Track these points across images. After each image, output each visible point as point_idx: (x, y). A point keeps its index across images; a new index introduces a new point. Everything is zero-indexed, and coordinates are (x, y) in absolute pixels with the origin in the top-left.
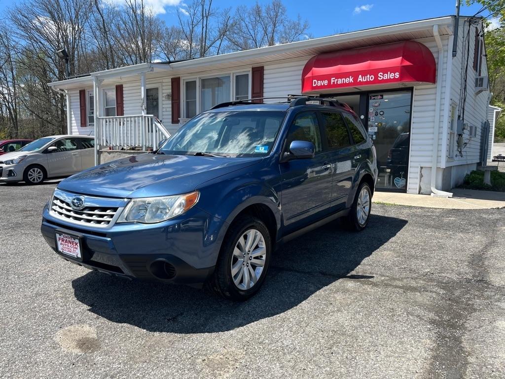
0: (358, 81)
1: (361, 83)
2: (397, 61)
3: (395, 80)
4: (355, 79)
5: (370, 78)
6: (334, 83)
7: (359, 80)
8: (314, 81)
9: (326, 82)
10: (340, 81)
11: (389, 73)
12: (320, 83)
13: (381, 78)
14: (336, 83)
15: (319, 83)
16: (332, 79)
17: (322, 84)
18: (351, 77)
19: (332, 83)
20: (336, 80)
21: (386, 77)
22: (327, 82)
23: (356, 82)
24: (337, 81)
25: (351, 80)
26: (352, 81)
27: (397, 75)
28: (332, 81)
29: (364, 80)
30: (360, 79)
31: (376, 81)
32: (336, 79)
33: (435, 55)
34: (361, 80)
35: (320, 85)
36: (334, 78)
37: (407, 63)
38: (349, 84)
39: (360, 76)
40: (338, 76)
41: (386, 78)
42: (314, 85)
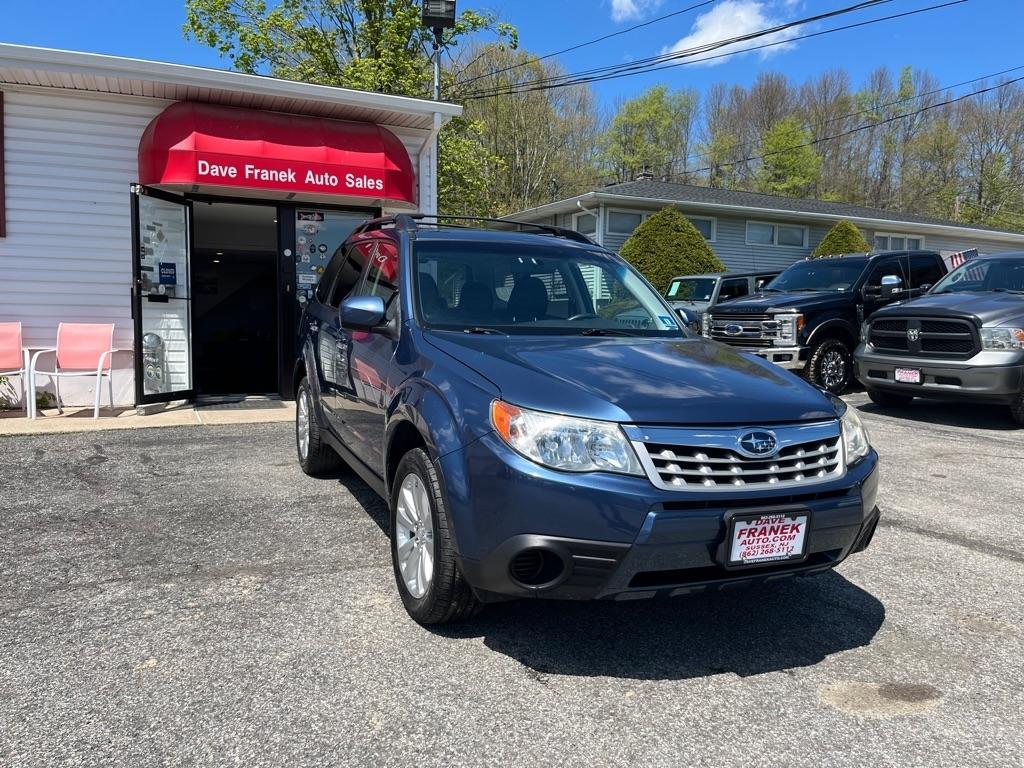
0: (306, 182)
1: (311, 187)
2: (377, 158)
3: (374, 192)
4: (301, 176)
5: (332, 180)
6: (251, 175)
7: (307, 180)
8: (200, 163)
9: (232, 172)
10: (266, 175)
11: (365, 177)
12: (217, 170)
13: (350, 183)
14: (256, 177)
15: (215, 171)
16: (247, 167)
17: (224, 174)
18: (289, 171)
19: (247, 176)
20: (257, 171)
21: (360, 183)
22: (235, 171)
23: (300, 184)
24: (259, 174)
25: (291, 177)
26: (294, 181)
27: (380, 185)
28: (248, 172)
29: (318, 183)
30: (310, 177)
31: (341, 188)
32: (256, 167)
33: (413, 160)
34: (312, 180)
35: (217, 174)
36: (252, 167)
37: (395, 168)
38: (287, 185)
39: (310, 173)
40: (261, 163)
41: (361, 186)
42: (201, 172)
